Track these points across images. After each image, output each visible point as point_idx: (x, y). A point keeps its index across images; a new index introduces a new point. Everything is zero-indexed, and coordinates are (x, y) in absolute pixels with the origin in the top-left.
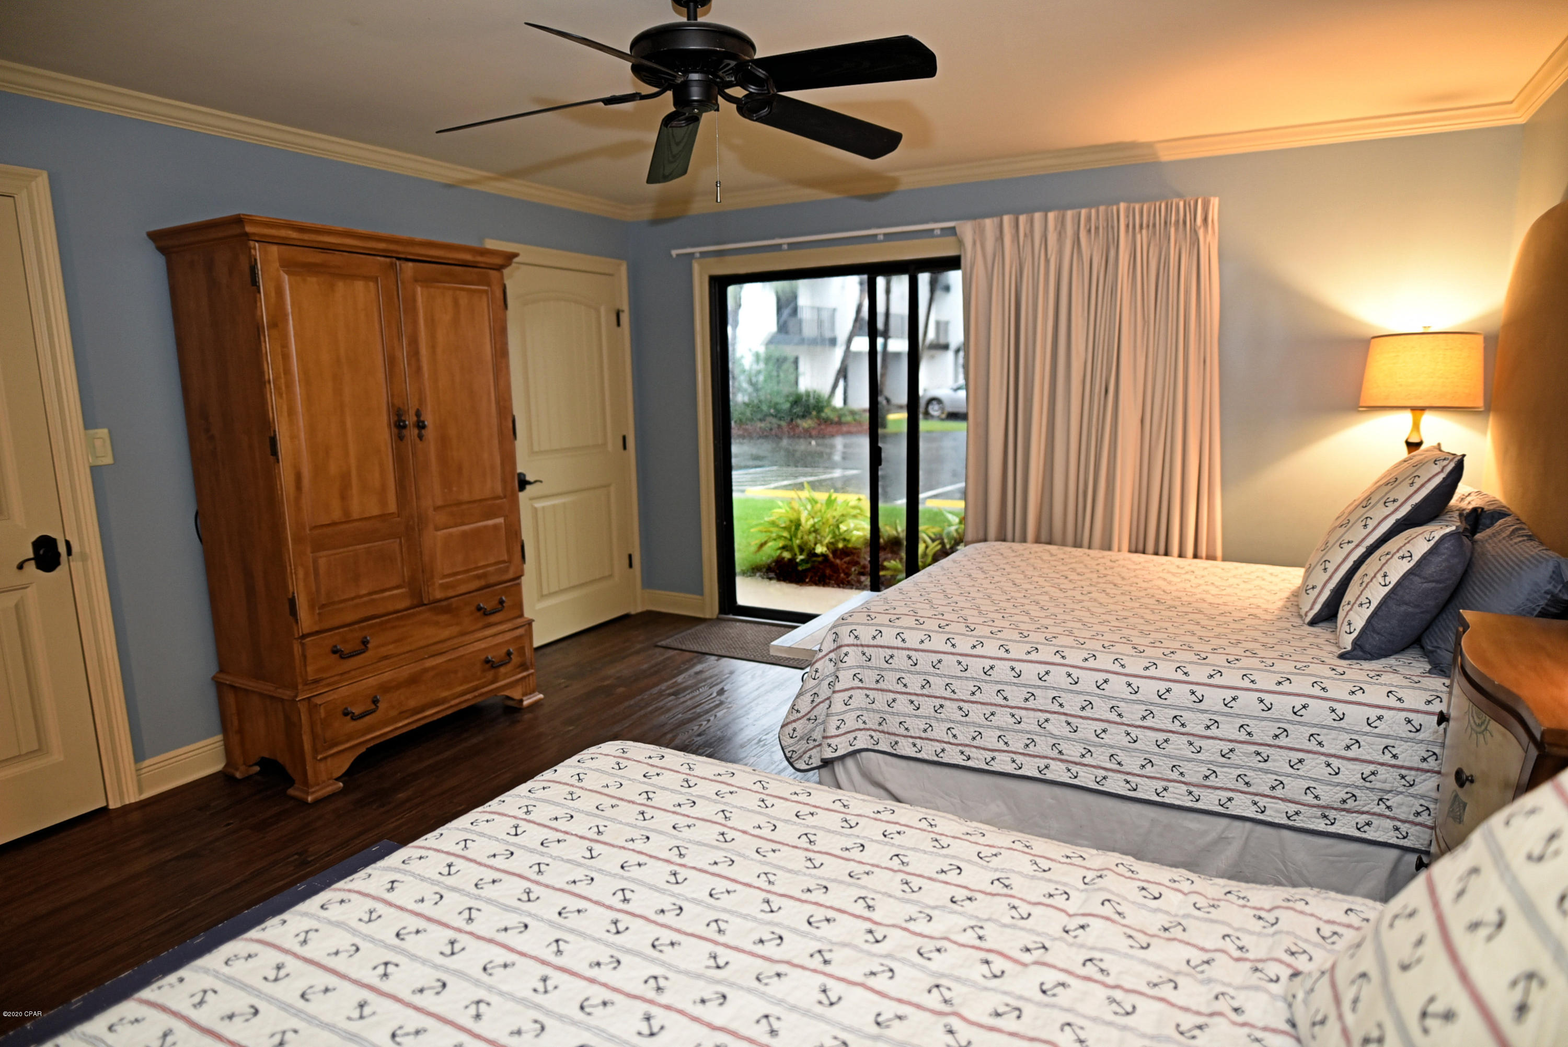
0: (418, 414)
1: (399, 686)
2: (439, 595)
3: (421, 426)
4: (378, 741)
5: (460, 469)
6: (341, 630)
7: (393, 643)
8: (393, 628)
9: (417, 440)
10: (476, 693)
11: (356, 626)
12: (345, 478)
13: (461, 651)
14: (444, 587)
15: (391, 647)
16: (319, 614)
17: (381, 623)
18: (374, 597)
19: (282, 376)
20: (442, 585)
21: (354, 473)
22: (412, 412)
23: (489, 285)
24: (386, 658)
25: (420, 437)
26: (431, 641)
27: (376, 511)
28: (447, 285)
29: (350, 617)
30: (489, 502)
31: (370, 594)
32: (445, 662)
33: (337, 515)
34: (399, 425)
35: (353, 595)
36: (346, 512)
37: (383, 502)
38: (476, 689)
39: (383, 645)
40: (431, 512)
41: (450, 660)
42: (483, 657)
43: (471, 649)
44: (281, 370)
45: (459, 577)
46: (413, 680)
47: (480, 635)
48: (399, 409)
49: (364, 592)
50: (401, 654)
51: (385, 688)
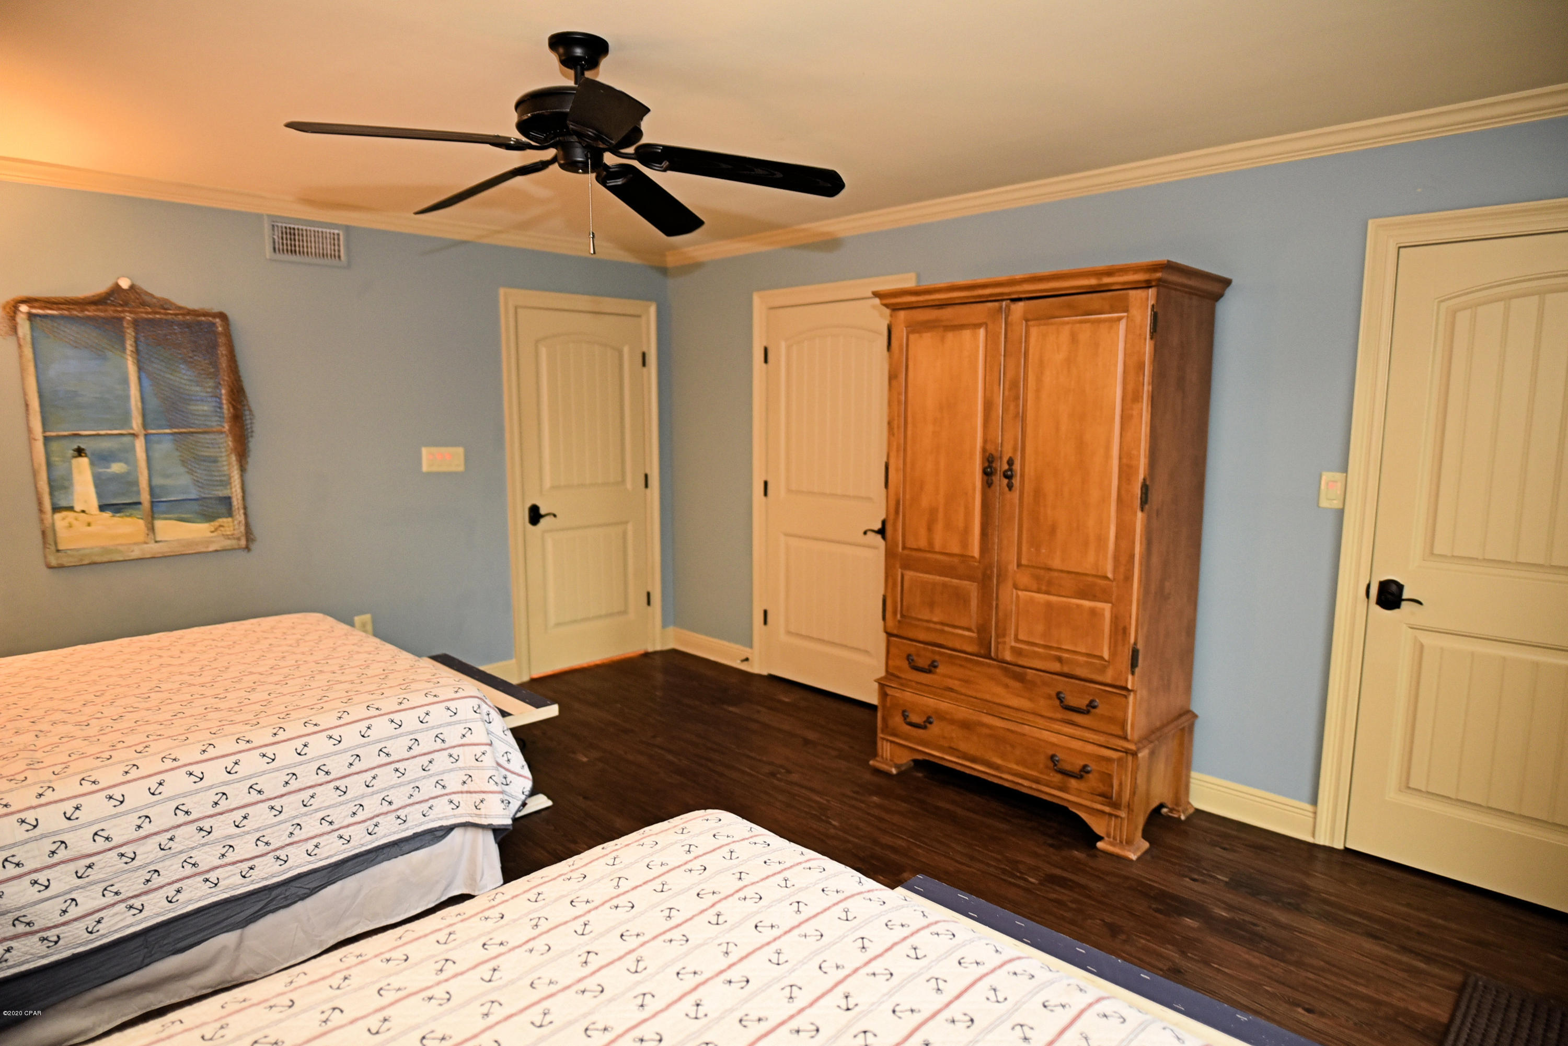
0: (1011, 462)
1: (952, 722)
2: (1008, 656)
3: (1009, 475)
4: (932, 759)
5: (1053, 530)
6: (917, 644)
7: (960, 680)
8: (961, 666)
9: (1007, 489)
10: (1034, 786)
11: (930, 647)
12: (933, 512)
13: (1026, 729)
14: (1017, 652)
15: (956, 682)
16: (899, 622)
17: (951, 656)
18: (947, 629)
19: (896, 418)
20: (1012, 648)
21: (941, 510)
22: (1005, 460)
23: (1126, 311)
24: (951, 690)
25: (1010, 487)
26: (998, 701)
27: (956, 550)
28: (1066, 319)
29: (922, 636)
30: (1090, 579)
31: (942, 624)
32: (1005, 729)
33: (923, 543)
34: (988, 473)
35: (926, 618)
36: (931, 543)
37: (965, 543)
38: (1037, 781)
39: (951, 677)
40: (1013, 566)
41: (1008, 730)
42: (1051, 752)
43: (1037, 733)
44: (896, 414)
45: (1036, 649)
46: (966, 725)
47: (1057, 726)
48: (991, 455)
49: (935, 619)
50: (962, 694)
51: (942, 716)
